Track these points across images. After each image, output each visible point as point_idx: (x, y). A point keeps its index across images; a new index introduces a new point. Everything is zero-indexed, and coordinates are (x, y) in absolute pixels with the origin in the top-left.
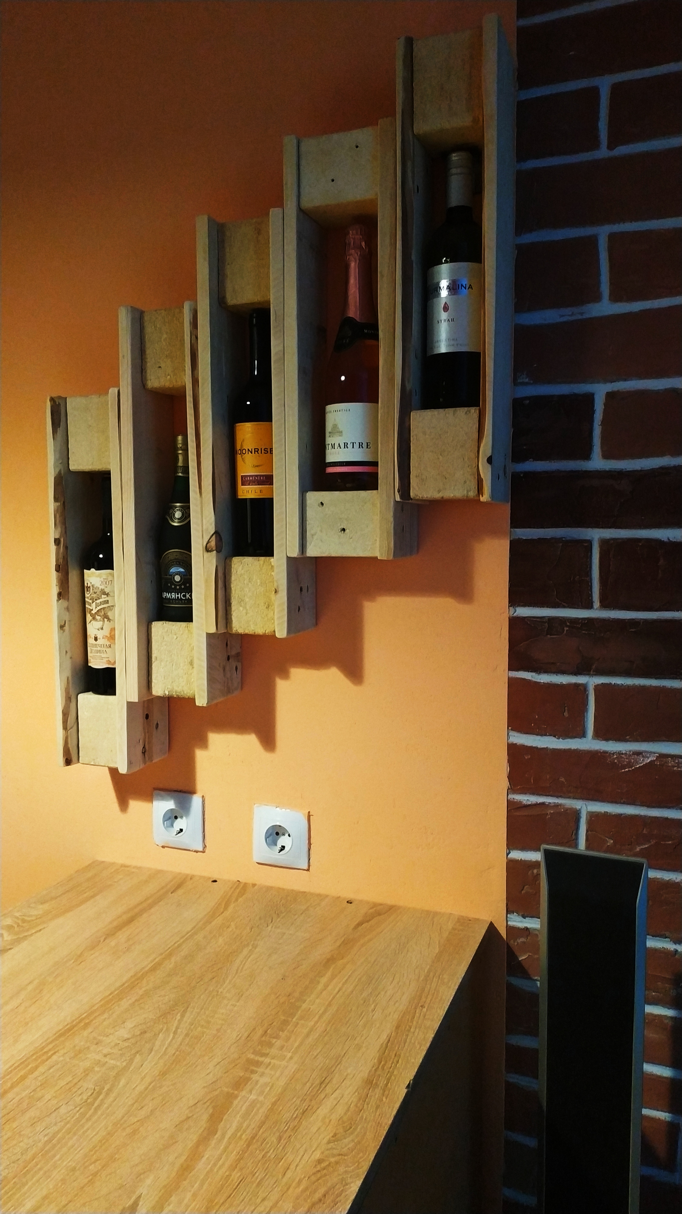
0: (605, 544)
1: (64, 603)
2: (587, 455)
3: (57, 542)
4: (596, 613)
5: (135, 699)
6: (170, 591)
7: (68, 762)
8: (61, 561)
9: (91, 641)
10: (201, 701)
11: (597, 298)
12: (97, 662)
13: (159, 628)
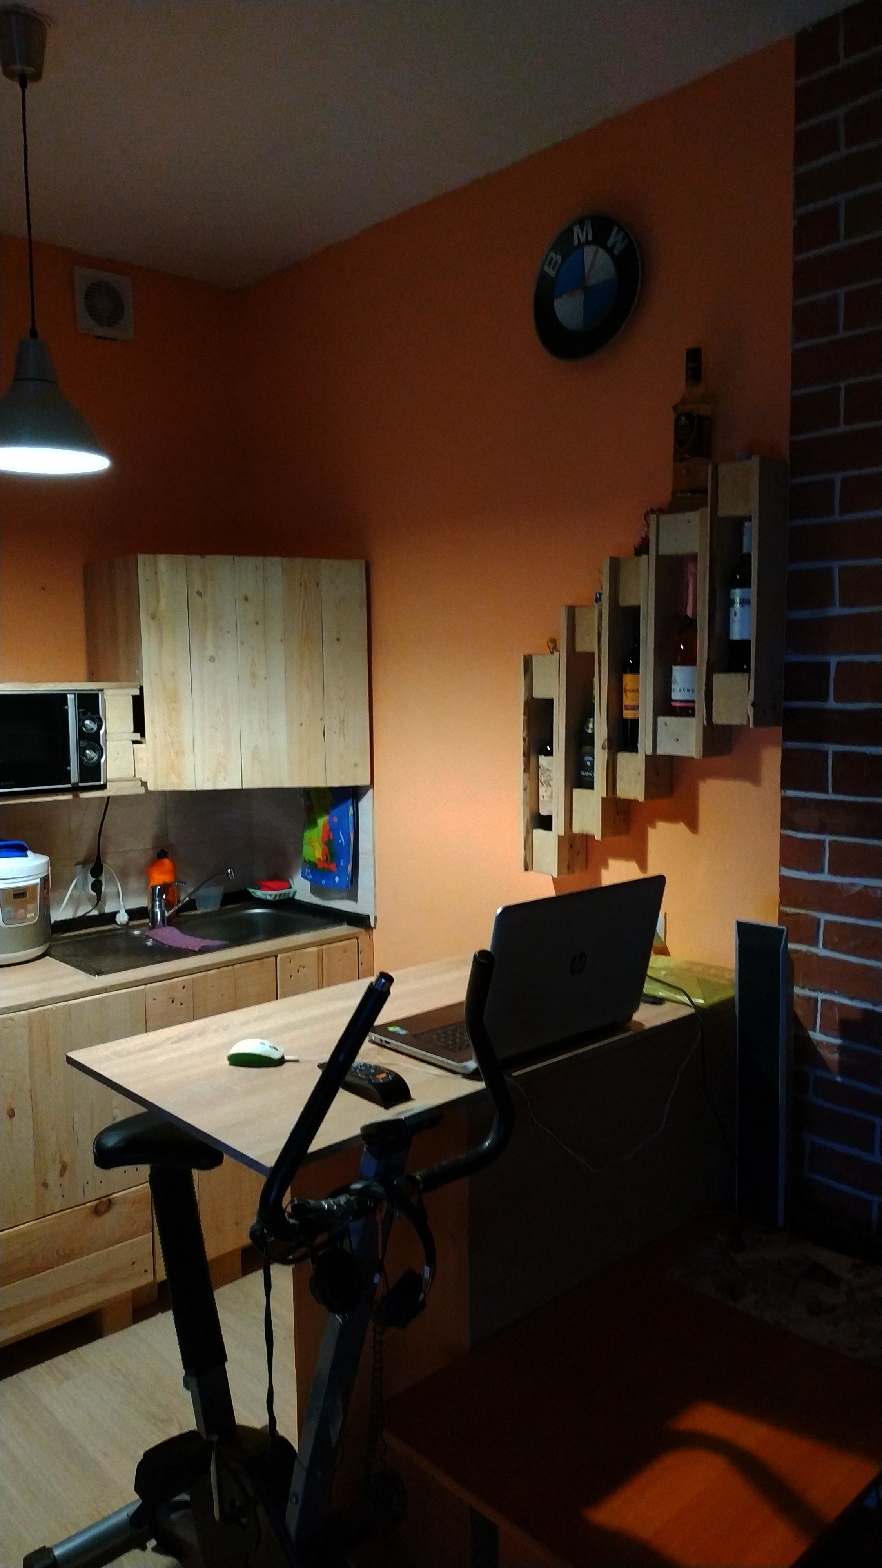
0: (835, 754)
1: (527, 774)
2: (825, 699)
3: (524, 739)
4: (830, 796)
5: (562, 833)
6: (584, 771)
7: (526, 869)
8: (526, 750)
9: (541, 798)
10: (598, 837)
11: (831, 604)
12: (544, 812)
13: (578, 793)
